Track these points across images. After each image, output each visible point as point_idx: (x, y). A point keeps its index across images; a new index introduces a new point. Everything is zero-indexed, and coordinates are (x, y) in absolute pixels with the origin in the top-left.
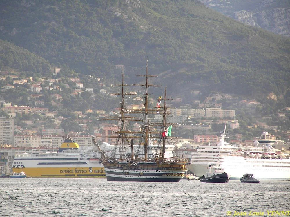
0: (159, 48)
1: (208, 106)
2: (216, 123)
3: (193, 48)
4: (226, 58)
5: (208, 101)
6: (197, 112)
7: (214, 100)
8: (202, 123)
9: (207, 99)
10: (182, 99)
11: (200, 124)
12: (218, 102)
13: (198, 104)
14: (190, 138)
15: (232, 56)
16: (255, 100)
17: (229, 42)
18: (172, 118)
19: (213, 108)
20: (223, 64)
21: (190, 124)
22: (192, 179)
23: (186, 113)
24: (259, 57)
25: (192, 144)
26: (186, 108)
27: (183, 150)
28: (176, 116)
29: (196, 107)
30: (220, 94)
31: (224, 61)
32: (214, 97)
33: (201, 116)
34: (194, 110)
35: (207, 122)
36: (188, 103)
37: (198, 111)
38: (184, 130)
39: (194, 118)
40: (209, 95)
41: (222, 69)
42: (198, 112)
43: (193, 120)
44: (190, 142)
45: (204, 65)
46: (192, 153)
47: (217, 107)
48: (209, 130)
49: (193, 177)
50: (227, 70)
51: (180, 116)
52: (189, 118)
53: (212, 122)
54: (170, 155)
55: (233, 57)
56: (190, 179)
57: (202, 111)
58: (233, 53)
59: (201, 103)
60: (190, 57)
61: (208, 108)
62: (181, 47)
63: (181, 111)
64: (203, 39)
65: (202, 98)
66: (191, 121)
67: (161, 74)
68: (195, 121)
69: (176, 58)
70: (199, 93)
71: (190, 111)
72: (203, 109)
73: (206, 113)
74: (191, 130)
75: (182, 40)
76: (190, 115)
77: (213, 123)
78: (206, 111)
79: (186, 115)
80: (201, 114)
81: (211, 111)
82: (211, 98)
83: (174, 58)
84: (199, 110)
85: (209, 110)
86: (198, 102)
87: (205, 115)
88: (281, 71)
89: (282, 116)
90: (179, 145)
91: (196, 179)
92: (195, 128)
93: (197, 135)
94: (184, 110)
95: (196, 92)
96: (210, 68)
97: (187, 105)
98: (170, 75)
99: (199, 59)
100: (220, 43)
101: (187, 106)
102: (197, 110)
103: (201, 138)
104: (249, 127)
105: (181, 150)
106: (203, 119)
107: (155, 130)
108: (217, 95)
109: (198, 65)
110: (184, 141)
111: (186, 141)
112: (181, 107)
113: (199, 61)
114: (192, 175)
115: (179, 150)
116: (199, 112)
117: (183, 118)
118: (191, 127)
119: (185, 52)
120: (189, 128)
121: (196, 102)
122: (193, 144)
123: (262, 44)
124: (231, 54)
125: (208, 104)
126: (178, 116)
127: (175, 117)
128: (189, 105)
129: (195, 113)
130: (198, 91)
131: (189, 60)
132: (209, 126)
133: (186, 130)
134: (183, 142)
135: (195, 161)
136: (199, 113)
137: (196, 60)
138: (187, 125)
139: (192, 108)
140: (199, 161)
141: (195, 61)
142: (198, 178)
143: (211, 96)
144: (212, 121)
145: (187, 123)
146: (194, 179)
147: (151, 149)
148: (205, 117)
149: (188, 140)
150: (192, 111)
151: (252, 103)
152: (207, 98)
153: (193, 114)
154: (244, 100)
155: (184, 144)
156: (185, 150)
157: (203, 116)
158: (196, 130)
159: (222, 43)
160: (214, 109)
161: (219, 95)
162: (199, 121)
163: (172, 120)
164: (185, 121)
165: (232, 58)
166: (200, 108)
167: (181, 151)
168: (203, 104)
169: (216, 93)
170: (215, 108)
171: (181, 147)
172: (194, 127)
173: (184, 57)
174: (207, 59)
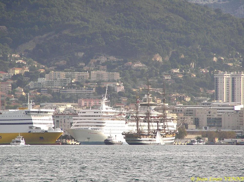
0: (42, 8)
1: (92, 69)
2: (101, 86)
3: (76, 8)
4: (110, 19)
5: (93, 63)
6: (81, 75)
7: (98, 62)
8: (86, 86)
9: (92, 62)
10: (66, 62)
11: (85, 87)
12: (103, 64)
13: (82, 67)
14: (74, 102)
16: (141, 62)
17: (113, 3)
18: (56, 82)
19: (98, 71)
20: (107, 25)
21: (74, 87)
22: (72, 144)
23: (71, 76)
24: (145, 17)
25: (75, 108)
26: (70, 71)
27: (65, 114)
28: (60, 79)
29: (80, 69)
30: (104, 56)
31: (109, 22)
32: (99, 59)
33: (85, 79)
34: (79, 73)
35: (91, 85)
36: (72, 66)
37: (82, 74)
38: (68, 94)
39: (78, 81)
40: (94, 57)
41: (107, 30)
42: (82, 75)
43: (76, 83)
44: (73, 107)
45: (87, 25)
46: (74, 118)
47: (102, 70)
48: (94, 93)
50: (112, 31)
51: (64, 79)
52: (73, 82)
53: (96, 85)
54: (50, 120)
56: (70, 145)
57: (86, 74)
58: (118, 14)
59: (85, 66)
60: (74, 17)
61: (93, 70)
62: (65, 7)
63: (64, 74)
65: (86, 60)
66: (75, 85)
67: (45, 35)
68: (79, 84)
69: (59, 18)
70: (84, 55)
71: (74, 74)
72: (88, 71)
73: (90, 76)
74: (75, 94)
76: (74, 78)
77: (97, 86)
78: (90, 74)
79: (70, 78)
80: (85, 77)
81: (95, 74)
82: (96, 60)
84: (83, 73)
85: (94, 73)
86: (83, 64)
87: (90, 78)
88: (167, 32)
89: (167, 78)
90: (62, 109)
91: (77, 144)
92: (79, 91)
93: (81, 99)
94: (68, 73)
95: (81, 54)
96: (95, 29)
97: (71, 67)
98: (53, 36)
99: (83, 19)
100: (104, 3)
101: (72, 69)
102: (81, 73)
103: (85, 102)
104: (134, 90)
105: (62, 114)
106: (87, 82)
107: (38, 94)
108: (101, 57)
109: (82, 26)
110: (67, 105)
111: (69, 106)
112: (65, 69)
113: (83, 22)
114: (73, 140)
115: (60, 115)
116: (83, 75)
117: (67, 82)
118: (75, 90)
119: (69, 13)
120: (73, 91)
121: (81, 64)
122: (76, 108)
123: (147, 4)
124: (116, 15)
125: (93, 66)
126: (61, 79)
127: (58, 80)
128: (73, 67)
129: (79, 76)
130: (83, 54)
131: (73, 20)
132: (93, 90)
133: (70, 94)
134: (65, 106)
135: (76, 126)
136: (84, 76)
137: (80, 21)
138: (71, 88)
139: (76, 71)
140: (80, 126)
141: (79, 22)
143: (96, 58)
144: (96, 84)
145: (71, 86)
146: (75, 144)
147: (30, 114)
148: (89, 80)
149: (72, 104)
150: (76, 74)
151: (137, 65)
152: (91, 60)
153: (78, 77)
154: (129, 62)
155: (66, 108)
156: (67, 114)
157: (87, 79)
158: (80, 94)
159: (107, 3)
160: (98, 72)
161: (104, 57)
162: (83, 84)
163: (56, 83)
164: (69, 84)
165: (117, 18)
166: (85, 71)
167: (63, 116)
168: (88, 66)
169: (101, 55)
170: (99, 71)
171: (64, 111)
172: (78, 90)
173: (68, 18)
174: (91, 20)
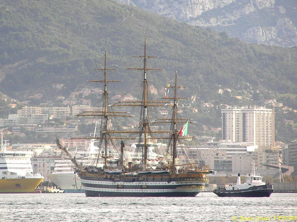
0: (12, 32)
1: (74, 103)
2: (84, 123)
3: (54, 32)
4: (95, 44)
5: (74, 96)
6: (60, 110)
7: (81, 95)
8: (67, 124)
9: (73, 95)
10: (42, 95)
11: (65, 125)
12: (86, 98)
13: (61, 101)
14: (52, 142)
15: (102, 42)
16: (131, 95)
17: (98, 25)
18: (30, 118)
19: (81, 106)
20: (91, 51)
21: (52, 125)
22: (55, 192)
23: (47, 112)
24: (136, 42)
25: (55, 150)
26: (47, 106)
27: (44, 157)
28: (35, 116)
29: (59, 104)
30: (88, 88)
31: (93, 48)
32: (81, 92)
33: (65, 115)
34: (58, 108)
35: (73, 122)
36: (49, 100)
37: (62, 109)
38: (45, 133)
39: (57, 117)
40: (76, 89)
41: (90, 57)
42: (61, 110)
43: (55, 120)
44: (52, 148)
45: (68, 52)
46: (56, 161)
47: (85, 104)
48: (75, 132)
49: (56, 190)
50: (97, 58)
51: (40, 116)
52: (51, 118)
53: (79, 122)
54: (28, 164)
55: (104, 43)
56: (52, 193)
57: (67, 109)
58: (104, 38)
59: (65, 100)
60: (51, 43)
61: (74, 105)
62: (41, 31)
63: (40, 110)
64: (67, 21)
65: (66, 93)
66: (53, 122)
67: (16, 64)
68: (58, 122)
69: (33, 44)
70: (63, 87)
71: (52, 109)
72: (68, 106)
73: (71, 111)
74: (53, 133)
75: (41, 23)
76: (52, 114)
77: (80, 123)
78: (71, 110)
79: (47, 114)
80: (65, 112)
81: (77, 109)
82: (78, 93)
83: (32, 44)
84: (63, 108)
85: (76, 108)
86: (62, 98)
87: (71, 114)
88: (162, 59)
89: (164, 114)
90: (39, 151)
91: (60, 193)
92: (58, 130)
93: (61, 138)
94: (45, 108)
95: (60, 86)
96: (77, 56)
97: (48, 102)
98: (26, 65)
99: (62, 45)
100: (87, 26)
101: (49, 103)
102: (60, 108)
103: (66, 143)
104: (125, 128)
105: (41, 157)
106: (68, 119)
107: (9, 133)
108: (84, 89)
109: (60, 53)
110: (45, 146)
111: (48, 147)
112: (41, 104)
113: (62, 49)
114: (55, 187)
115: (38, 157)
116: (63, 110)
117: (44, 119)
118: (53, 128)
119: (45, 37)
120: (51, 129)
121: (60, 98)
122: (56, 150)
123: (138, 27)
124: (102, 39)
125: (74, 100)
126: (37, 116)
127: (34, 117)
128: (50, 102)
129: (58, 112)
130: (62, 85)
131: (50, 46)
132: (75, 128)
133: (48, 133)
134: (43, 148)
135: (58, 171)
136: (63, 112)
137: (58, 47)
138: (48, 126)
139: (54, 106)
140: (64, 170)
141: (58, 48)
142: (62, 191)
143: (77, 91)
144: (79, 121)
145: (49, 123)
146: (58, 192)
147: (4, 157)
148: (71, 116)
149: (51, 145)
150: (55, 109)
151: (127, 98)
152: (72, 93)
153: (56, 113)
154: (118, 95)
155: (44, 150)
156: (47, 157)
157: (68, 115)
158: (60, 133)
159: (90, 25)
160: (81, 107)
161: (87, 89)
162: (64, 121)
163: (30, 120)
164: (46, 121)
165: (103, 43)
166: (65, 106)
167: (42, 159)
168: (68, 100)
169: (83, 87)
170: (83, 106)
171: (42, 154)
172: (57, 129)
173: (44, 43)
174: (72, 46)
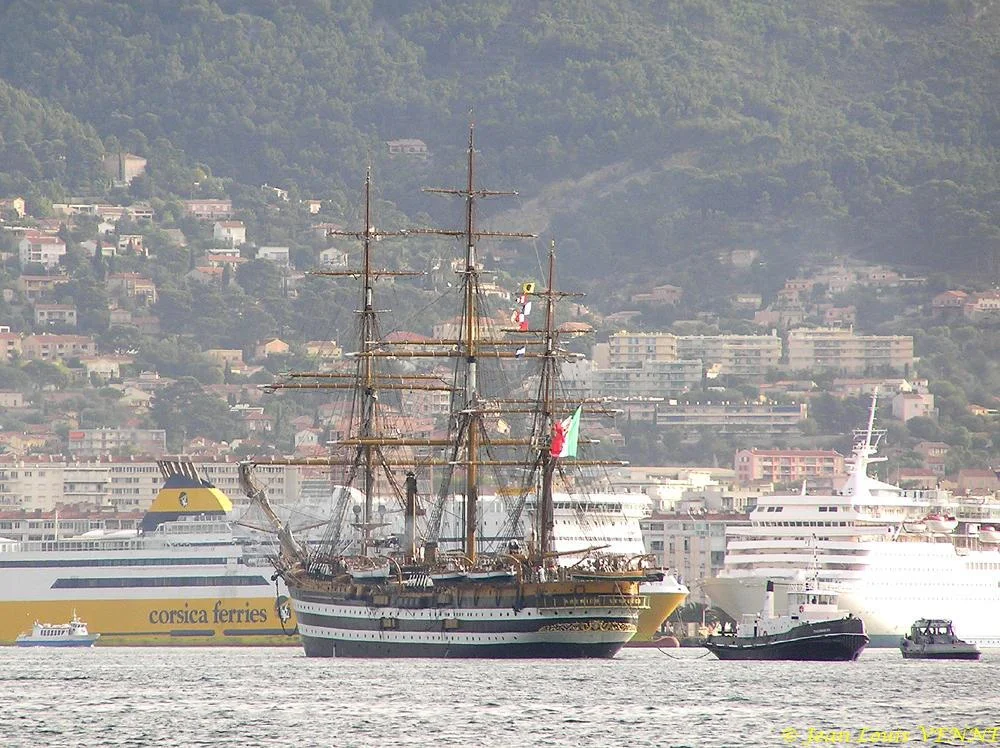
0: (578, 62)
1: (794, 321)
2: (831, 393)
3: (724, 60)
4: (871, 105)
5: (795, 295)
6: (745, 346)
7: (820, 289)
8: (770, 396)
9: (793, 290)
10: (679, 290)
11: (763, 398)
12: (840, 301)
13: (748, 312)
14: (716, 463)
15: (900, 97)
17: (883, 36)
18: (638, 375)
19: (820, 329)
20: (857, 131)
21: (716, 400)
23: (701, 352)
25: (726, 489)
26: (700, 330)
27: (687, 517)
28: (655, 365)
29: (740, 322)
30: (846, 265)
31: (864, 119)
32: (823, 280)
33: (765, 363)
34: (736, 337)
35: (791, 388)
36: (707, 308)
37: (751, 342)
38: (691, 427)
39: (733, 372)
40: (801, 269)
41: (855, 154)
42: (750, 347)
43: (727, 380)
44: (716, 483)
45: (773, 135)
46: (729, 530)
47: (836, 325)
48: (801, 425)
50: (877, 156)
51: (673, 366)
52: (711, 375)
53: (814, 390)
55: (905, 100)
57: (768, 343)
58: (905, 83)
59: (763, 307)
60: (716, 100)
61: (797, 326)
62: (676, 58)
63: (675, 344)
64: (771, 22)
65: (768, 284)
66: (721, 389)
67: (590, 178)
68: (738, 388)
69: (651, 105)
70: (756, 261)
71: (714, 342)
72: (774, 332)
73: (785, 350)
74: (720, 427)
75: (679, 27)
76: (717, 360)
77: (817, 394)
78: (785, 343)
79: (700, 361)
80: (763, 354)
81: (807, 342)
82: (811, 283)
83: (645, 106)
84: (755, 337)
85: (801, 337)
86: (752, 300)
87: (784, 360)
90: (670, 495)
92: (739, 418)
93: (749, 448)
94: (691, 337)
95: (744, 258)
96: (804, 148)
97: (701, 314)
98: (625, 181)
99: (752, 108)
100: (845, 39)
101: (705, 319)
102: (746, 337)
103: (765, 464)
104: (977, 412)
105: (678, 516)
106: (773, 376)
108: (832, 269)
109: (747, 138)
110: (691, 476)
111: (700, 478)
112: (678, 323)
113: (754, 121)
115: (667, 517)
116: (755, 346)
117: (687, 376)
118: (720, 412)
119: (692, 81)
120: (715, 416)
121: (744, 300)
122: (730, 489)
124: (895, 88)
125: (796, 308)
126: (663, 365)
127: (649, 369)
128: (710, 315)
129: (737, 354)
130: (753, 254)
131: (711, 113)
132: (798, 410)
133: (701, 428)
134: (685, 482)
135: (740, 566)
136: (757, 352)
137: (741, 117)
138: (703, 402)
139: (723, 330)
140: (759, 565)
141: (737, 120)
143: (808, 276)
144: (814, 384)
145: (704, 395)
148: (782, 368)
149: (709, 470)
150: (726, 342)
151: (988, 302)
152: (790, 283)
153: (732, 355)
154: (955, 289)
155: (689, 490)
156: (698, 517)
157: (774, 363)
158: (743, 427)
159: (855, 37)
160: (821, 334)
161: (842, 270)
162: (757, 386)
163: (637, 382)
164: (695, 386)
165: (900, 102)
166: (761, 331)
167: (681, 523)
168: (773, 310)
169: (828, 262)
170: (826, 330)
171: (679, 503)
172: (734, 413)
173: (688, 102)
174: (788, 111)
